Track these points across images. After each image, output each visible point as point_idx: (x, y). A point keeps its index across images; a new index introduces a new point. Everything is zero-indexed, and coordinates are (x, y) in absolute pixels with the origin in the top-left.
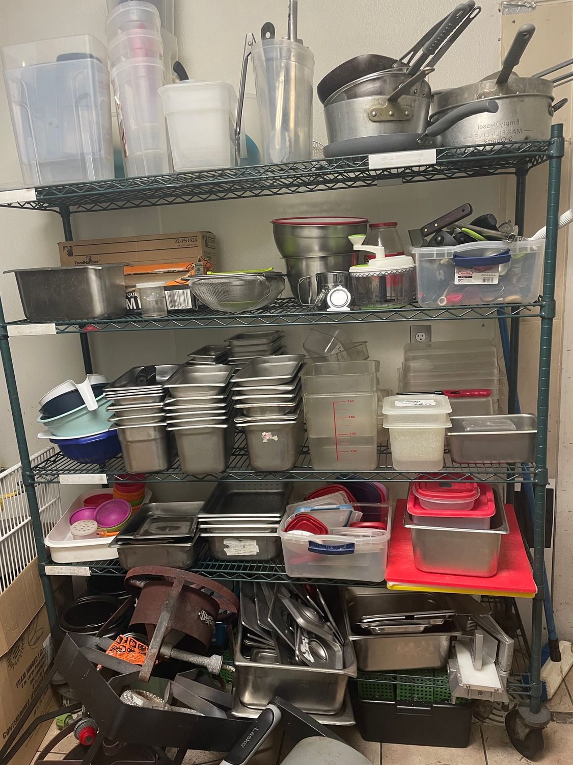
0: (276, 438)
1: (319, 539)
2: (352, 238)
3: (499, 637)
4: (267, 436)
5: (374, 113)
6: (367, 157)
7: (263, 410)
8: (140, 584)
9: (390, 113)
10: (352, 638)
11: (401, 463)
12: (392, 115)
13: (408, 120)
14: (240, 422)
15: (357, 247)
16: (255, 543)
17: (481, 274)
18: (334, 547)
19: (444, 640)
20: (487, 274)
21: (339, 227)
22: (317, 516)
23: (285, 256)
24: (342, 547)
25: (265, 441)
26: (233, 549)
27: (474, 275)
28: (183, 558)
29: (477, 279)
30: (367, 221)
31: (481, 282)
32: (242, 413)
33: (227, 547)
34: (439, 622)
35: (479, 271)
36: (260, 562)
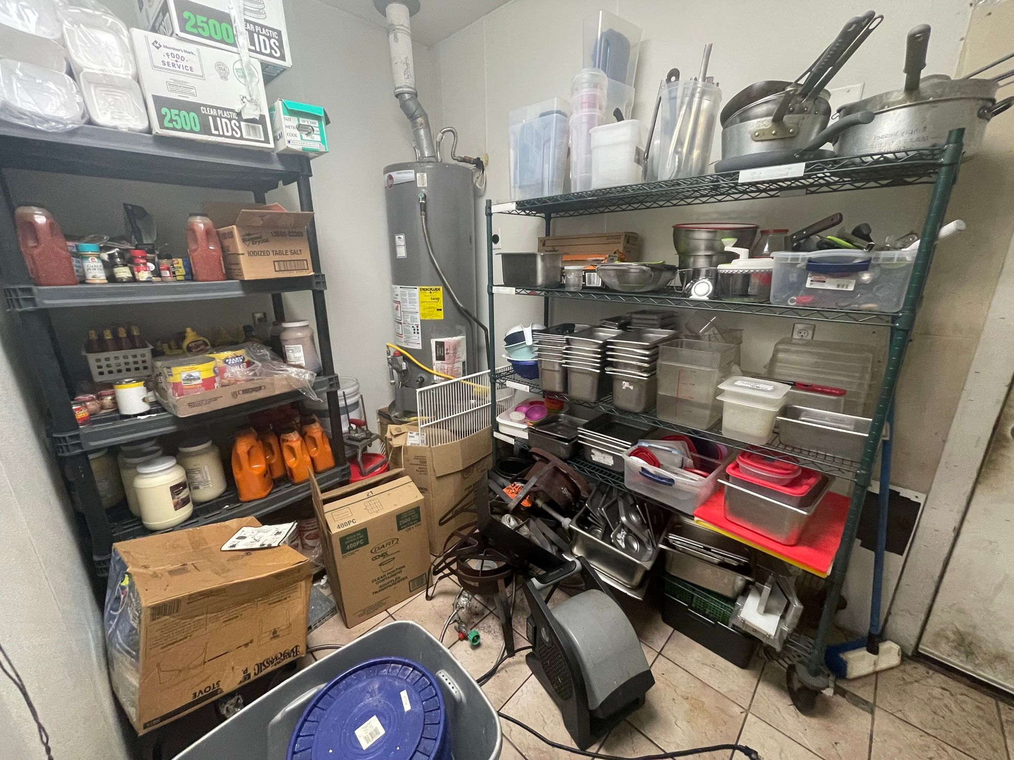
0: (632, 388)
1: (652, 469)
2: (724, 240)
3: (790, 598)
4: (626, 385)
5: (757, 134)
6: (739, 173)
7: (626, 366)
8: (537, 458)
9: (773, 132)
10: (661, 546)
11: (727, 430)
12: (774, 134)
13: (794, 137)
14: (609, 371)
15: (728, 248)
16: (611, 458)
17: (836, 280)
18: (659, 478)
19: (739, 580)
20: (841, 281)
21: (726, 231)
22: (653, 452)
23: (679, 253)
24: (665, 479)
25: (624, 388)
26: (597, 457)
27: (828, 280)
28: (564, 453)
29: (830, 285)
30: (757, 227)
31: (834, 288)
32: (611, 364)
33: (593, 454)
34: (735, 564)
35: (833, 277)
36: (614, 472)
